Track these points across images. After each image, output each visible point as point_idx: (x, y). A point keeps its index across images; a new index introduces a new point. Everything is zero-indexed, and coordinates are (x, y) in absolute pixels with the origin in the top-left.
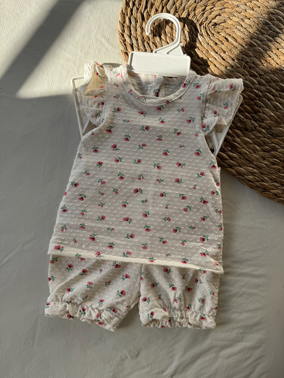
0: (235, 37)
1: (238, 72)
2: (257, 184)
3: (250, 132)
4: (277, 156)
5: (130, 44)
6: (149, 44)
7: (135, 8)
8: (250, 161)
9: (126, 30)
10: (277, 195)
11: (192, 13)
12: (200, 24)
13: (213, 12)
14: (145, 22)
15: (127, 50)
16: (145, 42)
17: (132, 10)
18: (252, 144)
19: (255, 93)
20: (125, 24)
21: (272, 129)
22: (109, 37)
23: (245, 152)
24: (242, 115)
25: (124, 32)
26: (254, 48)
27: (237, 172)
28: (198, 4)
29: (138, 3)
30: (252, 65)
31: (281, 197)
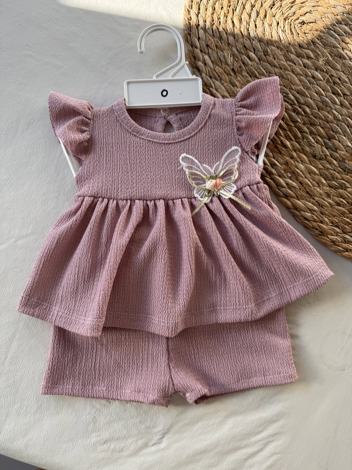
1: (318, 86)
2: (315, 224)
3: (319, 161)
4: (345, 196)
5: (196, 25)
8: (311, 195)
9: (194, 6)
10: (336, 242)
11: (278, 3)
12: (284, 19)
13: (303, 7)
15: (191, 31)
16: (214, 26)
18: (318, 175)
19: (334, 114)
21: (345, 163)
22: (171, 11)
23: (308, 183)
24: (313, 137)
25: (192, 8)
26: (344, 61)
27: (292, 205)
30: (338, 80)
31: (339, 246)
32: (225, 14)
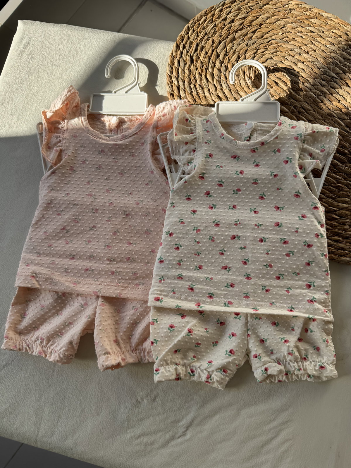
0: (285, 81)
5: (177, 86)
6: (195, 86)
7: (185, 51)
9: (174, 71)
11: (243, 56)
13: (264, 55)
14: (194, 64)
15: (173, 91)
16: (192, 84)
17: (182, 53)
20: (174, 66)
25: (173, 74)
26: (306, 92)
28: (250, 47)
29: (189, 46)
30: (302, 110)
32: (199, 73)
